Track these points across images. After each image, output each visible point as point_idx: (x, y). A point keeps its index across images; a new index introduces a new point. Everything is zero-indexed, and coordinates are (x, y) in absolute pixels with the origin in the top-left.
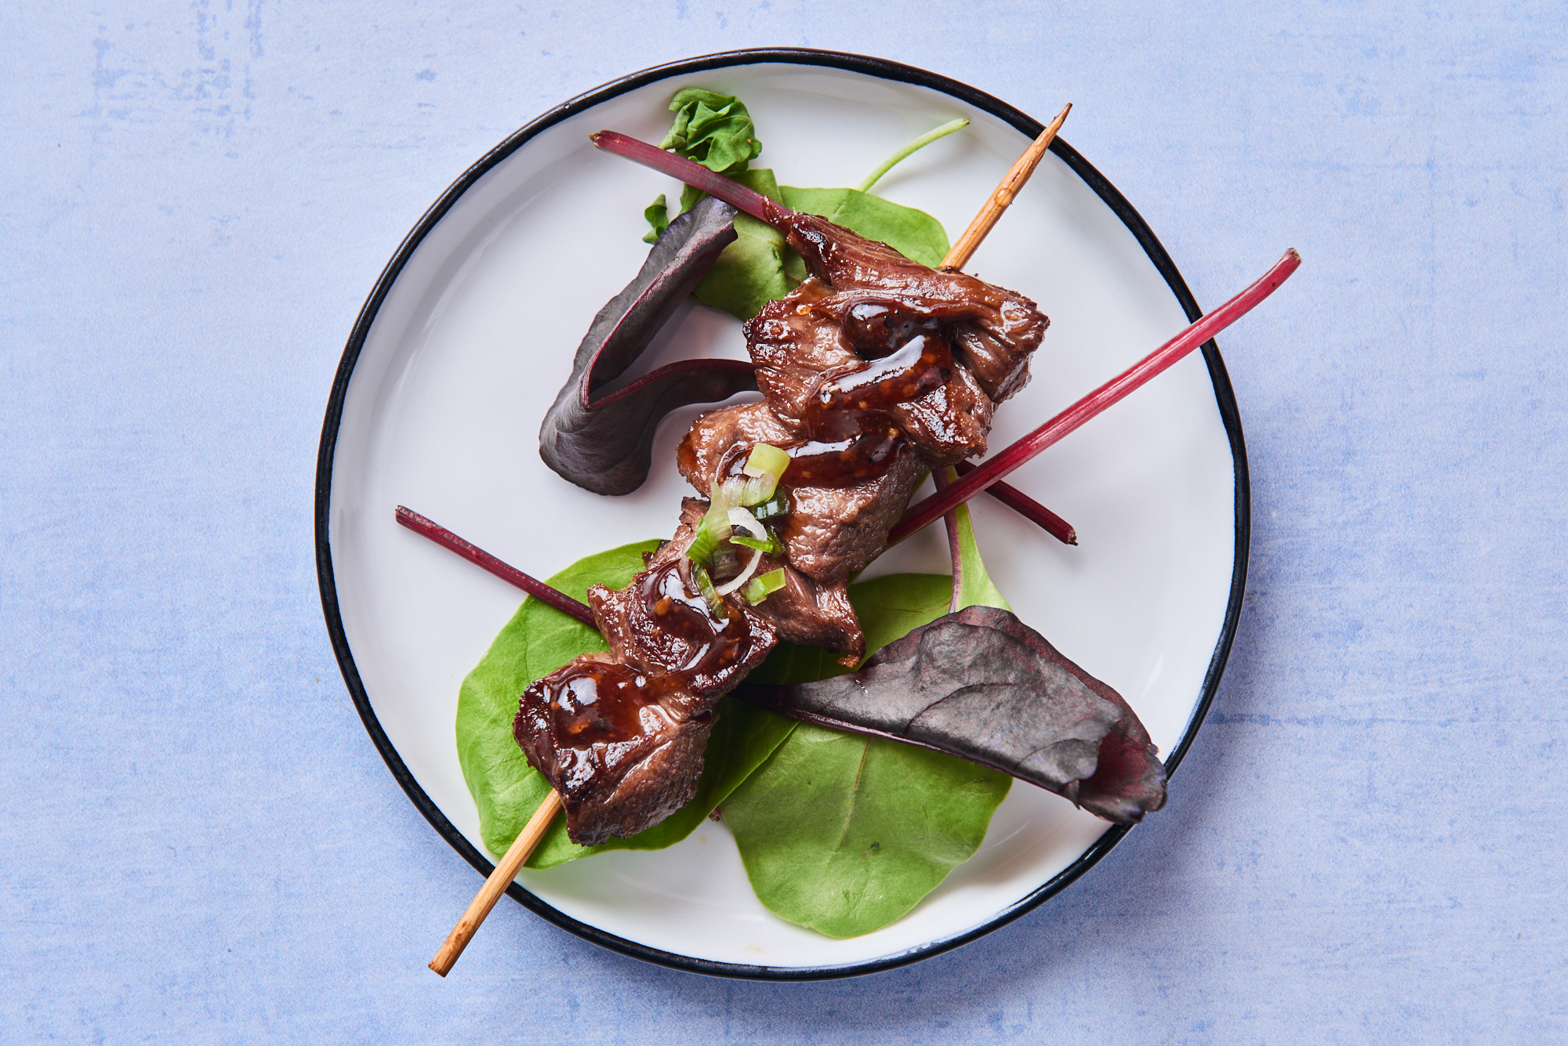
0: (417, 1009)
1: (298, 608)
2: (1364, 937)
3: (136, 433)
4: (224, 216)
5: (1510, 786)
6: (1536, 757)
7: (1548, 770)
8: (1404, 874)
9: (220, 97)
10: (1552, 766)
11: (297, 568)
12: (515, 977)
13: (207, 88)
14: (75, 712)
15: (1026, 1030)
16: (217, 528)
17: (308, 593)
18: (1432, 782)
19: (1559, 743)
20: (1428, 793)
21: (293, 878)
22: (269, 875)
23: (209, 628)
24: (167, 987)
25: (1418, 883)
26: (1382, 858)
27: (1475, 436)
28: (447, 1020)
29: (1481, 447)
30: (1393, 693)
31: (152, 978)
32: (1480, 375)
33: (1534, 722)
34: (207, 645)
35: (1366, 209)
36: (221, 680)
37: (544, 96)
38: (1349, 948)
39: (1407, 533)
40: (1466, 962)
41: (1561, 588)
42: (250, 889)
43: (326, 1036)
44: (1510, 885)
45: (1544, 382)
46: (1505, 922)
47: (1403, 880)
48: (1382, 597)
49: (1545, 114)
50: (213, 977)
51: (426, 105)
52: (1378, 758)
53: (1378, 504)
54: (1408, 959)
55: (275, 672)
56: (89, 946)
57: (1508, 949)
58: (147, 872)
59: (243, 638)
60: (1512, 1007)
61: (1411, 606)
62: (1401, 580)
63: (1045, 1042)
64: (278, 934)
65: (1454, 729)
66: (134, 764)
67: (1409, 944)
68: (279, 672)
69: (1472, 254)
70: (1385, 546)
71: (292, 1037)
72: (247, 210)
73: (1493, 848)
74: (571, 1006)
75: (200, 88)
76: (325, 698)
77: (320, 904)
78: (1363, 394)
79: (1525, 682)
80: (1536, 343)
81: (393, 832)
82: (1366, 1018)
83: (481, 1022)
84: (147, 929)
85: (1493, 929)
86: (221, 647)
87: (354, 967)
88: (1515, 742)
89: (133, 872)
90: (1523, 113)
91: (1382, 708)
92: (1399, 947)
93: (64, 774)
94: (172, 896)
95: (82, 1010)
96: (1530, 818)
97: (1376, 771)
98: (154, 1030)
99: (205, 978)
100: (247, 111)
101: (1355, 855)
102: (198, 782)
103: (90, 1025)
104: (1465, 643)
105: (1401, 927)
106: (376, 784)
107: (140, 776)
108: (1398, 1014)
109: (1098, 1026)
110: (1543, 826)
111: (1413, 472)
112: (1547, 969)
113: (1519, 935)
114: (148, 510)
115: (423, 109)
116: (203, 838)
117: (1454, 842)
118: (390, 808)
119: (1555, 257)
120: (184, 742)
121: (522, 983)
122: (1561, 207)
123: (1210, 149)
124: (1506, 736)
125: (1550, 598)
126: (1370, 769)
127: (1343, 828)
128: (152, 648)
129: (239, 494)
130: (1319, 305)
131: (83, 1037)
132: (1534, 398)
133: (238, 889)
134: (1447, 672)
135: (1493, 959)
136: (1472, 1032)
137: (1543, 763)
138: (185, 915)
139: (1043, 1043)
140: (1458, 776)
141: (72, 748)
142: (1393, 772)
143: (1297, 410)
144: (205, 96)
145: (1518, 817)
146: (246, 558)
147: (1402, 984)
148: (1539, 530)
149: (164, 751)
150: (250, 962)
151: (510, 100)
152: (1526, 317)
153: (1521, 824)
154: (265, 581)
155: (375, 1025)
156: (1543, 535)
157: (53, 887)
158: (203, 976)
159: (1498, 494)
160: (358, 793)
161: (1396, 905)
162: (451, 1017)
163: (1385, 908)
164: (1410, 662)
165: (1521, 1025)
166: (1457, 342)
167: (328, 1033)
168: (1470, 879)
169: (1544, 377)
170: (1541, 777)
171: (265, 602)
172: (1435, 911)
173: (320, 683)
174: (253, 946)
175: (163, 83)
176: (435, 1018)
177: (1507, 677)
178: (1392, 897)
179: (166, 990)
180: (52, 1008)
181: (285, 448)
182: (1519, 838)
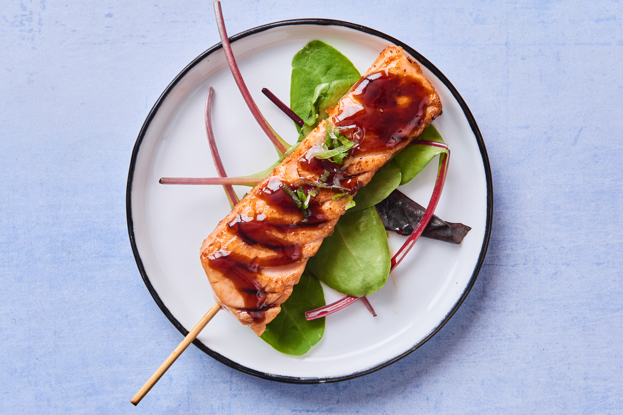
0: (110, 381)
1: (62, 225)
2: (482, 350)
4: (31, 72)
5: (540, 290)
6: (550, 278)
7: (555, 284)
8: (498, 325)
9: (29, 25)
10: (556, 282)
11: (61, 209)
12: (148, 368)
13: (24, 22)
15: (348, 388)
16: (30, 194)
17: (65, 219)
18: (509, 289)
19: (559, 273)
20: (507, 293)
21: (61, 331)
22: (52, 329)
23: (27, 233)
24: (13, 373)
25: (503, 329)
26: (488, 319)
27: (525, 152)
28: (122, 385)
29: (527, 156)
30: (493, 254)
31: (7, 370)
32: (527, 127)
33: (549, 265)
34: (27, 240)
35: (481, 62)
36: (32, 254)
37: (155, 23)
38: (476, 355)
39: (498, 191)
40: (522, 360)
41: (560, 211)
42: (45, 335)
43: (75, 392)
44: (540, 329)
45: (553, 130)
46: (538, 344)
47: (497, 328)
49: (553, 22)
50: (31, 369)
51: (109, 27)
52: (487, 279)
54: (499, 359)
55: (53, 250)
57: (539, 355)
58: (5, 328)
59: (41, 237)
60: (541, 378)
61: (500, 219)
63: (356, 392)
64: (56, 352)
65: (517, 268)
67: (500, 353)
68: (55, 250)
69: (523, 79)
71: (61, 392)
72: (40, 70)
73: (533, 315)
74: (170, 380)
75: (21, 22)
76: (73, 260)
77: (72, 340)
79: (546, 249)
80: (550, 114)
81: (100, 312)
82: (483, 382)
83: (135, 386)
84: (5, 351)
85: (533, 347)
86: (32, 241)
87: (85, 365)
88: (542, 273)
90: (544, 23)
91: (488, 260)
92: (496, 354)
94: (15, 338)
96: (548, 302)
97: (486, 285)
98: (9, 390)
99: (28, 370)
100: (40, 31)
101: (478, 318)
102: (24, 294)
104: (521, 234)
105: (496, 346)
106: (93, 294)
107: (2, 291)
108: (495, 380)
109: (376, 386)
110: (553, 306)
111: (500, 166)
112: (555, 362)
113: (544, 349)
114: (3, 188)
115: (108, 29)
116: (26, 315)
117: (517, 312)
118: (98, 303)
119: (557, 80)
120: (18, 278)
121: (151, 371)
122: (559, 60)
123: (419, 39)
124: (538, 270)
125: (555, 215)
126: (483, 284)
127: (473, 307)
128: (5, 242)
129: (38, 181)
132: (549, 136)
133: (40, 335)
134: (514, 245)
135: (533, 358)
136: (525, 387)
137: (553, 281)
138: (20, 345)
139: (355, 393)
140: (519, 286)
142: (493, 285)
144: (23, 25)
145: (543, 302)
146: (41, 206)
147: (497, 368)
148: (551, 189)
149: (11, 281)
150: (45, 363)
151: (142, 24)
152: (545, 104)
153: (544, 305)
154: (49, 215)
155: (94, 387)
158: (27, 369)
159: (534, 174)
160: (86, 297)
161: (494, 338)
162: (123, 384)
163: (490, 339)
164: (499, 242)
165: (544, 384)
166: (518, 114)
167: (76, 391)
168: (524, 327)
169: (552, 128)
170: (552, 286)
171: (49, 223)
172: (510, 340)
173: (71, 254)
174: (46, 357)
175: (7, 20)
176: (117, 384)
177: (538, 247)
178: (493, 334)
179: (13, 375)
181: (56, 163)
182: (543, 310)
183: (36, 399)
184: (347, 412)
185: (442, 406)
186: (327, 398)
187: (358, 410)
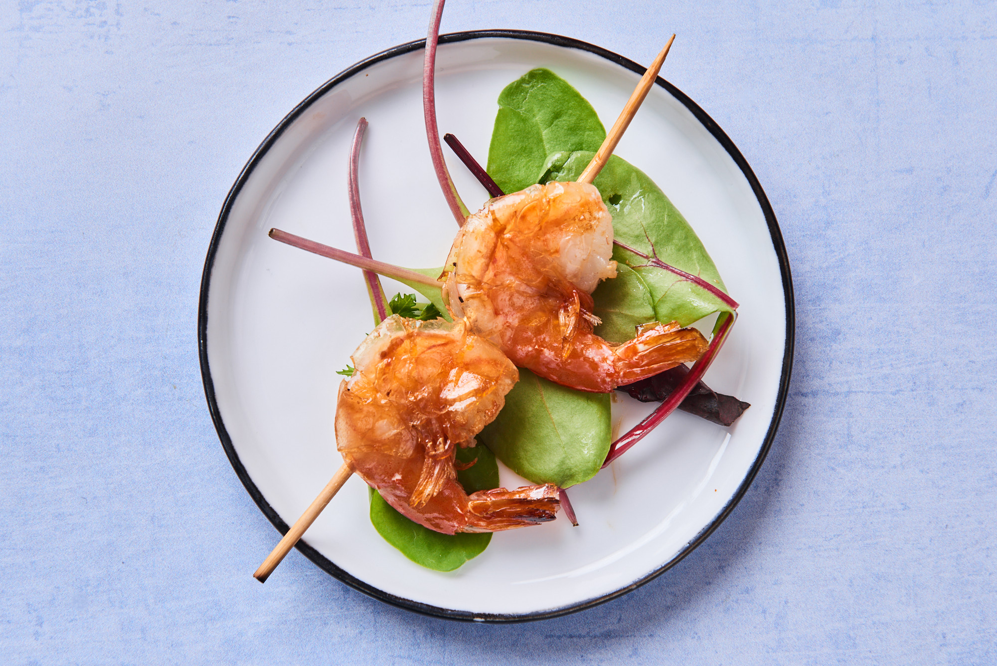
0: (245, 596)
1: (161, 342)
2: (848, 530)
3: (52, 232)
4: (105, 92)
5: (938, 431)
6: (953, 412)
7: (961, 421)
8: (873, 490)
9: (100, 16)
10: (964, 418)
11: (160, 316)
12: (308, 574)
13: (92, 10)
14: (19, 412)
15: (635, 597)
16: (107, 291)
17: (167, 332)
18: (888, 430)
19: (968, 403)
20: (886, 437)
21: (163, 515)
22: (147, 513)
23: (103, 356)
24: (84, 588)
25: (882, 495)
26: (858, 480)
27: (908, 210)
28: (264, 603)
29: (912, 217)
30: (861, 374)
31: (73, 582)
32: (910, 171)
33: (952, 390)
34: (103, 367)
35: (834, 67)
36: (113, 389)
37: (308, 10)
38: (839, 538)
39: (867, 273)
40: (914, 544)
41: (966, 304)
42: (136, 522)
43: (187, 616)
44: (939, 494)
45: (951, 174)
46: (937, 518)
47: (872, 493)
48: (853, 314)
49: (946, 4)
50: (113, 580)
51: (233, 17)
52: (853, 416)
53: (848, 255)
54: (877, 543)
55: (148, 383)
56: (32, 563)
57: (939, 535)
58: (68, 513)
59: (126, 362)
60: (944, 572)
61: (871, 318)
62: (864, 303)
63: (648, 604)
64: (154, 551)
65: (901, 396)
66: (58, 445)
67: (877, 534)
68: (150, 383)
69: (902, 94)
70: (854, 281)
71: (165, 617)
72: (120, 88)
73: (928, 471)
74: (344, 591)
75: (87, 10)
76: (180, 399)
77: (181, 531)
78: (837, 185)
79: (945, 365)
80: (945, 150)
81: (227, 483)
82: (851, 582)
83: (286, 603)
84: (70, 550)
85: (930, 522)
86: (112, 368)
87: (204, 571)
88: (940, 403)
89: (60, 514)
90: (932, 4)
91: (855, 384)
92: (871, 536)
93: (12, 453)
94: (85, 529)
95: (28, 604)
96: (951, 451)
97: (853, 424)
98: (76, 615)
100: (118, 24)
101: (841, 478)
102: (100, 455)
103: (34, 614)
104: (906, 341)
105: (872, 523)
106: (215, 453)
107: (62, 452)
108: (871, 579)
109: (681, 593)
110: (959, 456)
111: (869, 234)
112: (965, 547)
113: (947, 525)
114: (62, 281)
115: (231, 20)
116: (104, 491)
117: (904, 468)
118: (224, 468)
119: (955, 94)
120: (90, 430)
121: (312, 577)
122: (958, 63)
123: (734, 32)
124: (934, 400)
125: (959, 311)
126: (848, 423)
127: (833, 461)
128: (67, 370)
129: (120, 269)
130: (807, 129)
131: (30, 622)
132: (945, 185)
133: (128, 523)
134: (896, 360)
135: (931, 541)
136: (919, 588)
137: (958, 416)
138: (94, 541)
139: (646, 604)
140: (905, 426)
141: (17, 436)
142: (863, 425)
143: (795, 196)
144: (90, 15)
145: (944, 450)
146: (126, 310)
147: (874, 559)
148: (951, 268)
149: (77, 436)
150: (137, 570)
151: (287, 12)
152: (938, 133)
153: (945, 455)
154: (139, 325)
155: (218, 607)
156: (953, 271)
157: (7, 526)
158: (107, 580)
159: (924, 246)
160: (204, 459)
161: (867, 509)
162: (267, 601)
163: (861, 511)
164: (872, 354)
165: (950, 583)
166: (895, 150)
167: (188, 614)
168: (914, 491)
169: (950, 171)
170: (957, 425)
171: (140, 338)
172: (893, 512)
173: (176, 389)
174: (139, 559)
175: (64, 8)
176: (257, 601)
177: (934, 362)
178: (865, 504)
179: (82, 590)
180: (9, 604)
181: (149, 239)
182: (944, 464)
183: (122, 629)
184: (635, 636)
185: (788, 623)
186: (602, 615)
187: (652, 633)
